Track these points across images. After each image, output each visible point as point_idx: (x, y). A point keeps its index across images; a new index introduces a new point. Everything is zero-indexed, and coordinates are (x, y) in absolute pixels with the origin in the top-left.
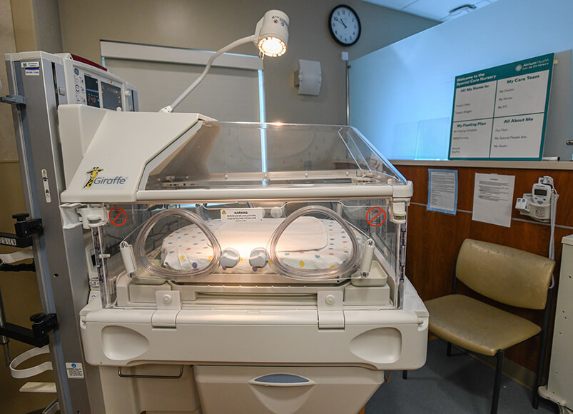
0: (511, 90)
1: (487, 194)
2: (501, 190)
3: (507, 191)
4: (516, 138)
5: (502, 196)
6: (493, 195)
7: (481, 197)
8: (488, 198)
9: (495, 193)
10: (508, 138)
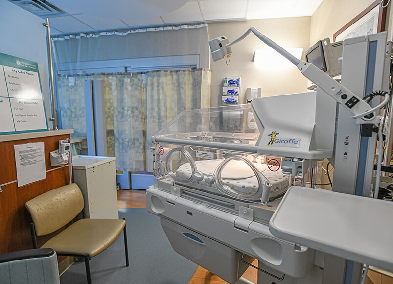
0: (17, 78)
1: (27, 160)
2: (37, 154)
3: (40, 154)
4: (31, 115)
5: (38, 159)
6: (32, 160)
7: (22, 164)
8: (29, 163)
9: (33, 158)
10: (26, 115)
